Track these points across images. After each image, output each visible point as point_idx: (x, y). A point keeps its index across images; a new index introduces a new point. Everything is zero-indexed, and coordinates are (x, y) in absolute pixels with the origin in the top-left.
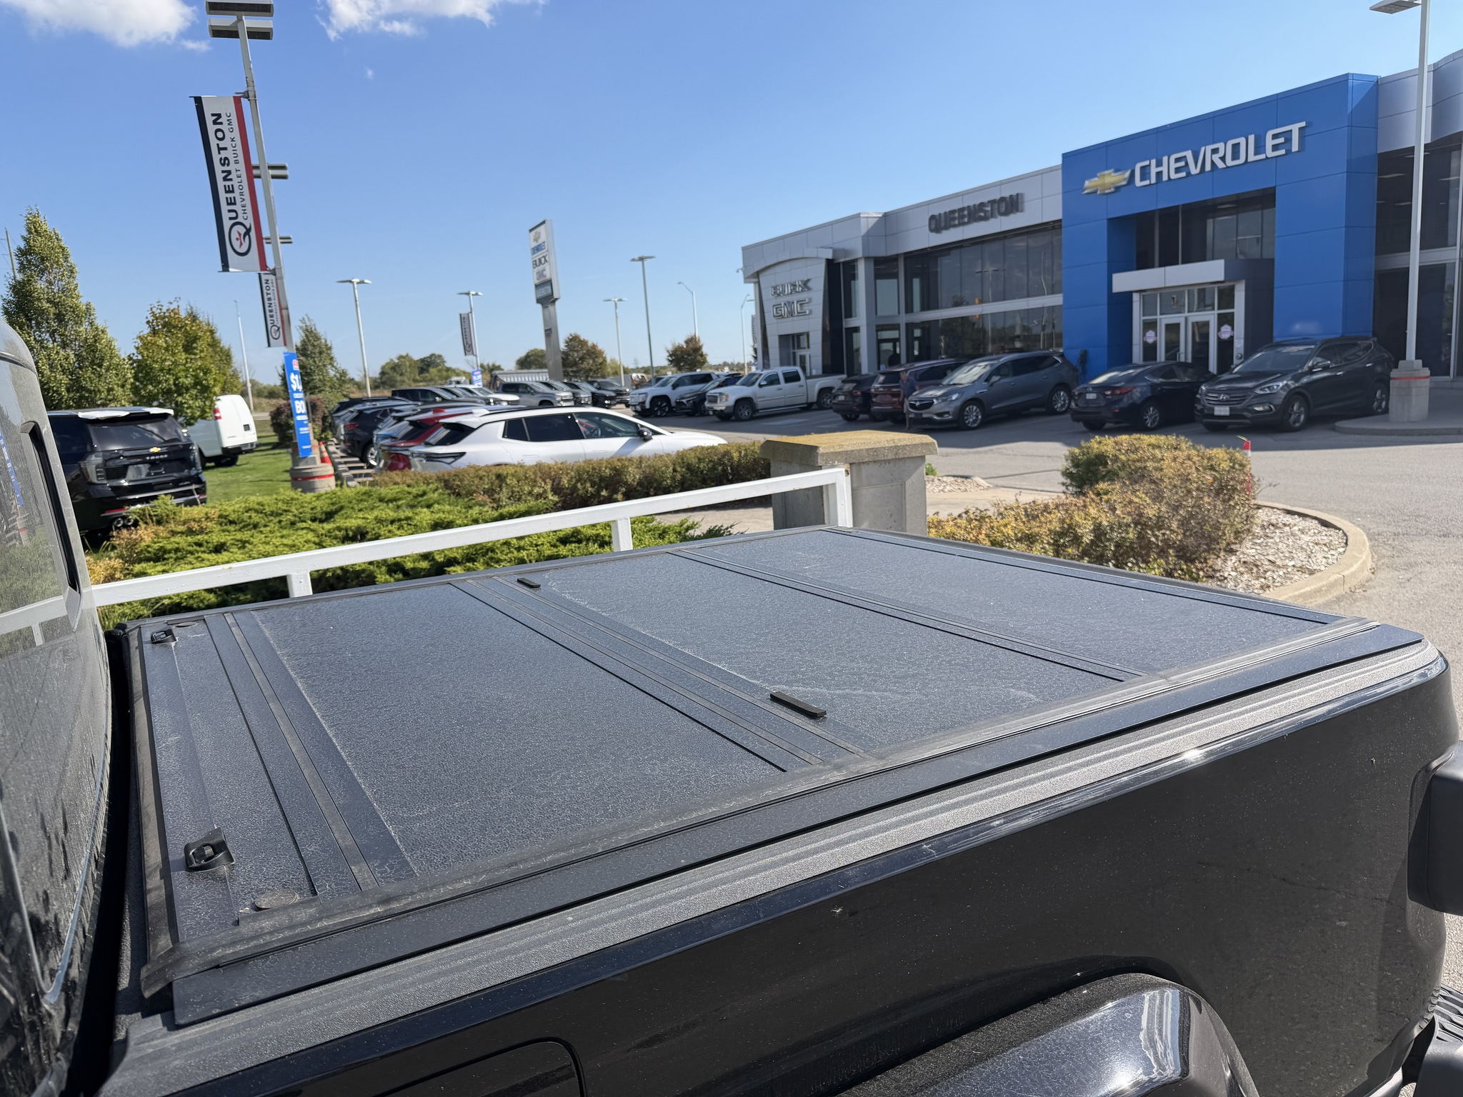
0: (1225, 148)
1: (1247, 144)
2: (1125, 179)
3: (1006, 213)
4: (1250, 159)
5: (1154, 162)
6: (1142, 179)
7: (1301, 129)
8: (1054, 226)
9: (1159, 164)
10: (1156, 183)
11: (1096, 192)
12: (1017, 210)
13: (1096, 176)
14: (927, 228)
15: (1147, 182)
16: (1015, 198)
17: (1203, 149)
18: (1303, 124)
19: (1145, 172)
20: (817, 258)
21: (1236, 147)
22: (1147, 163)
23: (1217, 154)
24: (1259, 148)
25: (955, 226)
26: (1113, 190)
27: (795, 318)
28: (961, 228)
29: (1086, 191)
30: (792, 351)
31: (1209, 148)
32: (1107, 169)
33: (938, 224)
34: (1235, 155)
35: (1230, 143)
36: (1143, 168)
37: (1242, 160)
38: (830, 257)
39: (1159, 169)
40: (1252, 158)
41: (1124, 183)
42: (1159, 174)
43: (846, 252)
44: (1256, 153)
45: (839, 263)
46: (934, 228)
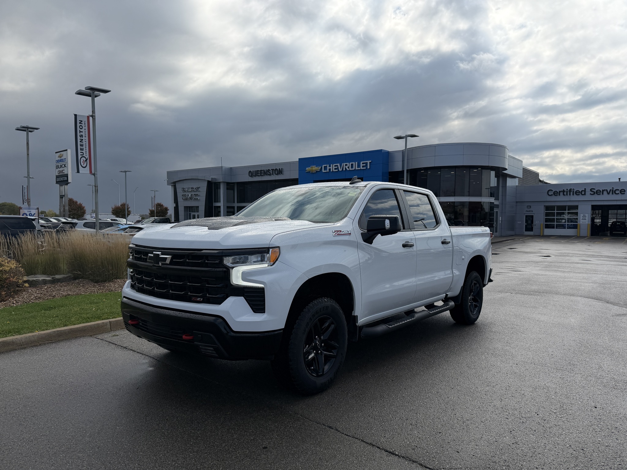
0: (349, 164)
1: (355, 164)
3: (277, 174)
5: (328, 165)
6: (324, 170)
7: (370, 162)
9: (330, 166)
10: (329, 172)
11: (310, 172)
13: (310, 167)
14: (248, 175)
15: (326, 171)
16: (281, 170)
17: (343, 164)
18: (371, 161)
19: (325, 168)
20: (204, 180)
22: (326, 165)
23: (347, 166)
26: (315, 172)
27: (192, 201)
29: (307, 171)
30: (189, 212)
32: (313, 165)
33: (251, 174)
35: (351, 163)
37: (354, 169)
39: (330, 168)
41: (319, 170)
42: (330, 169)
43: (215, 179)
44: (358, 167)
45: (212, 183)
46: (250, 175)
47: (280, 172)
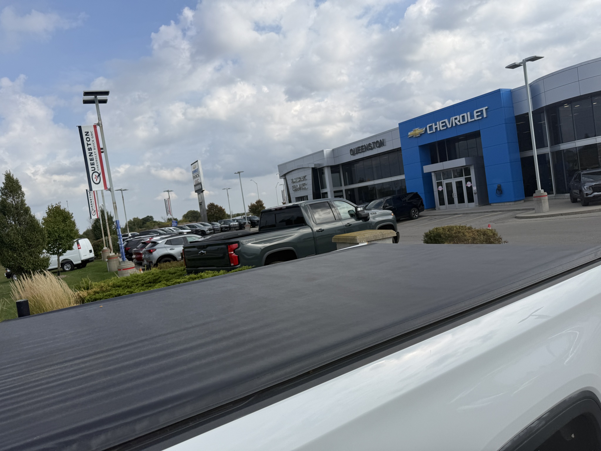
0: (459, 117)
1: (467, 115)
2: (423, 131)
4: (469, 121)
5: (433, 124)
6: (430, 130)
7: (486, 109)
8: (398, 150)
9: (436, 125)
10: (435, 132)
11: (413, 136)
13: (412, 131)
14: (350, 154)
15: (432, 132)
16: (382, 141)
17: (451, 118)
18: (486, 107)
19: (431, 127)
20: (308, 167)
21: (463, 117)
22: (431, 125)
23: (457, 120)
24: (472, 116)
25: (360, 153)
26: (419, 135)
27: (301, 191)
28: (362, 153)
29: (409, 137)
31: (454, 118)
32: (416, 128)
33: (353, 152)
34: (464, 120)
35: (461, 116)
37: (466, 121)
38: (313, 167)
39: (436, 127)
40: (470, 120)
41: (423, 132)
43: (319, 164)
45: (317, 169)
46: (352, 154)
47: (381, 144)
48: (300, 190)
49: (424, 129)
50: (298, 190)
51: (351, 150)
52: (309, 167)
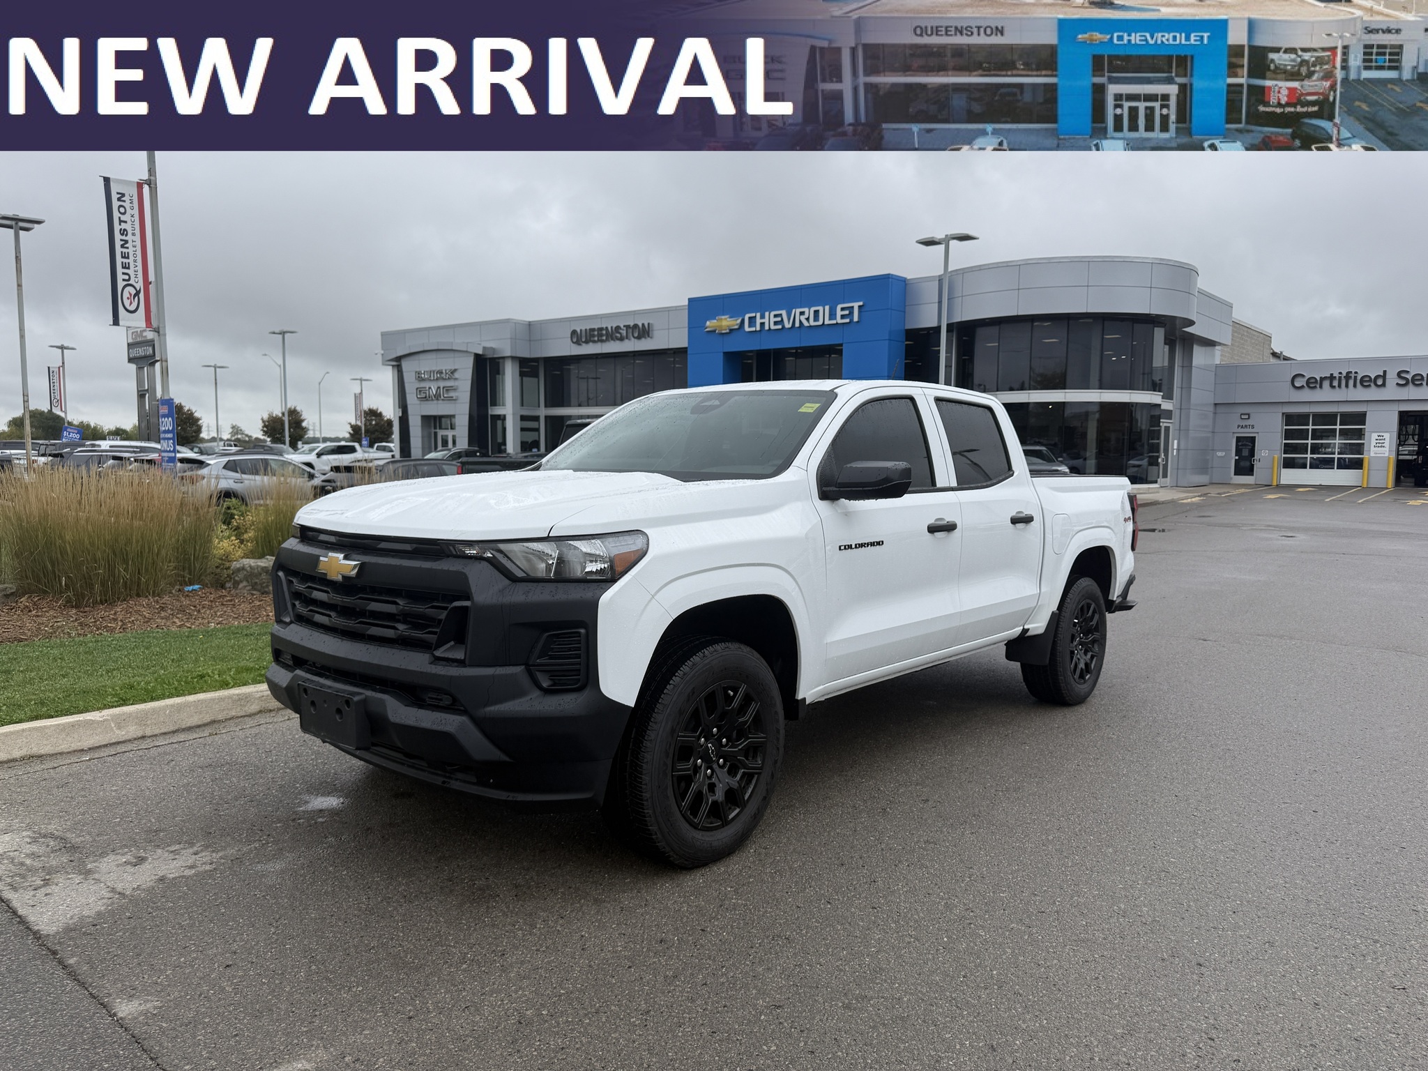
0: (809, 312)
2: (737, 324)
3: (639, 338)
4: (826, 323)
5: (758, 315)
6: (750, 326)
7: (860, 307)
8: (682, 352)
9: (762, 317)
10: (760, 331)
11: (715, 331)
12: (649, 336)
13: (715, 319)
15: (753, 329)
16: (646, 326)
17: (794, 310)
18: (861, 303)
19: (752, 320)
21: (816, 312)
22: (753, 315)
23: (804, 316)
24: (832, 315)
25: (594, 342)
26: (728, 331)
28: (599, 344)
29: (707, 330)
30: (433, 431)
31: (798, 311)
32: (723, 315)
33: (577, 337)
34: (816, 318)
35: (813, 309)
36: (750, 318)
37: (820, 323)
38: (480, 352)
39: (763, 321)
41: (736, 327)
42: (762, 324)
43: (493, 349)
44: (830, 319)
45: (486, 358)
46: (575, 340)
47: (643, 332)
48: (437, 399)
49: (739, 321)
50: (432, 400)
51: (574, 332)
52: (469, 350)
